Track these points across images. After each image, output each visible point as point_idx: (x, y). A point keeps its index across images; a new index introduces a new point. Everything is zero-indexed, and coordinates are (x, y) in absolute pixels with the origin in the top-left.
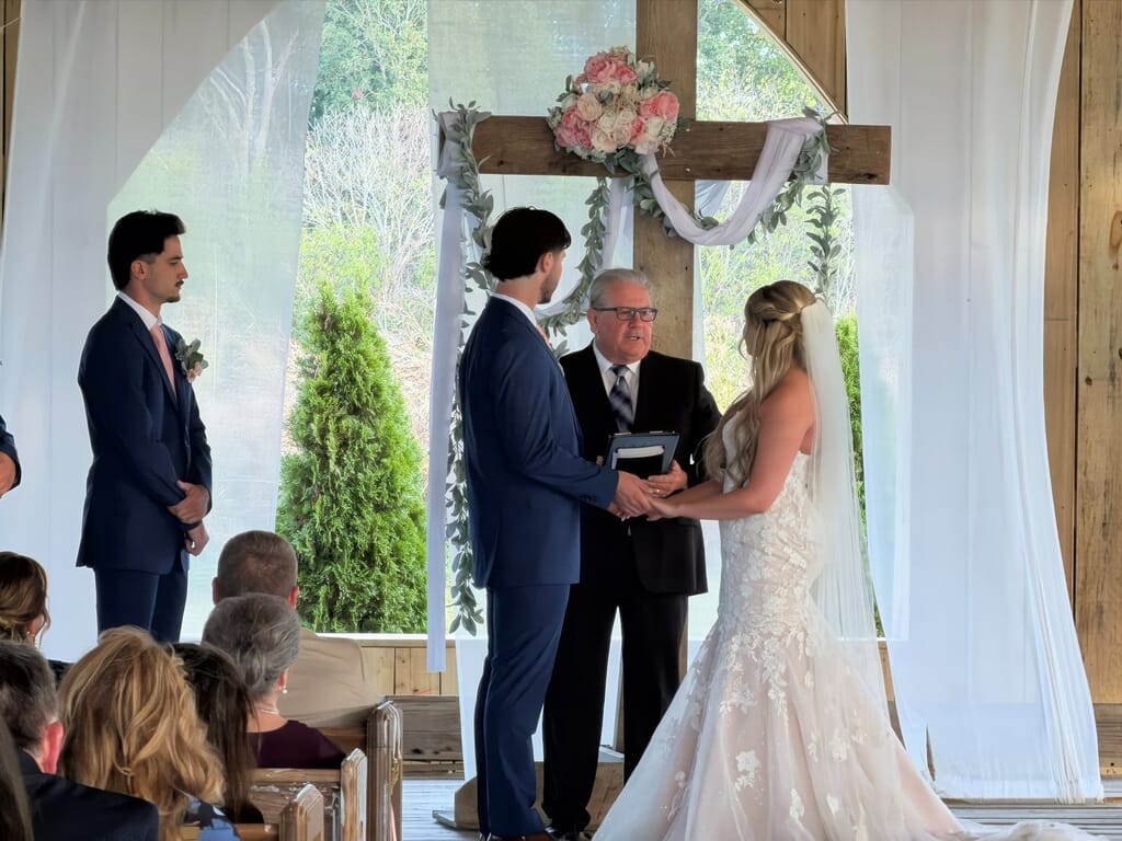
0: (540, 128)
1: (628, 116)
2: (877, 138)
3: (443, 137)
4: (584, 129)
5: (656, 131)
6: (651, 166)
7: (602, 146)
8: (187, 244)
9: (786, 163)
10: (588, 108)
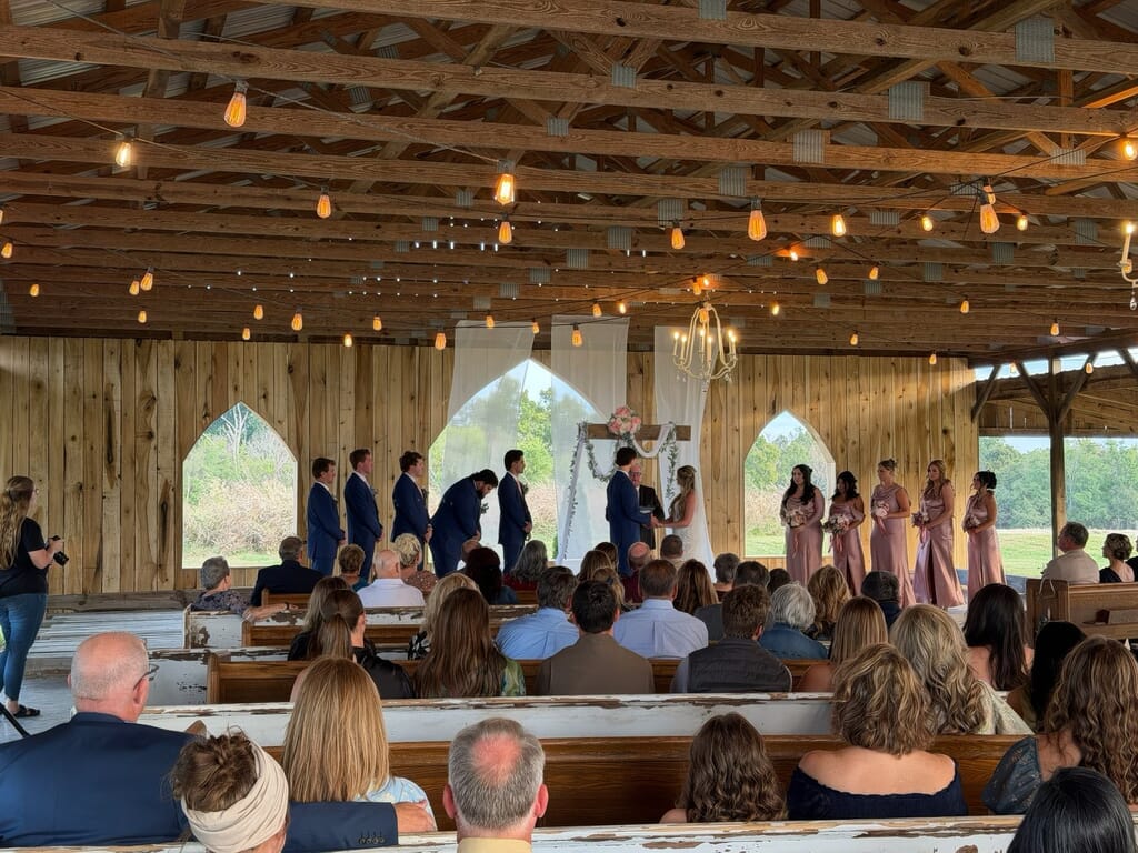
0: (606, 427)
1: (629, 424)
2: (688, 429)
3: (580, 430)
4: (618, 427)
5: (636, 427)
6: (632, 437)
7: (622, 432)
8: (524, 458)
9: (666, 435)
10: (619, 421)
